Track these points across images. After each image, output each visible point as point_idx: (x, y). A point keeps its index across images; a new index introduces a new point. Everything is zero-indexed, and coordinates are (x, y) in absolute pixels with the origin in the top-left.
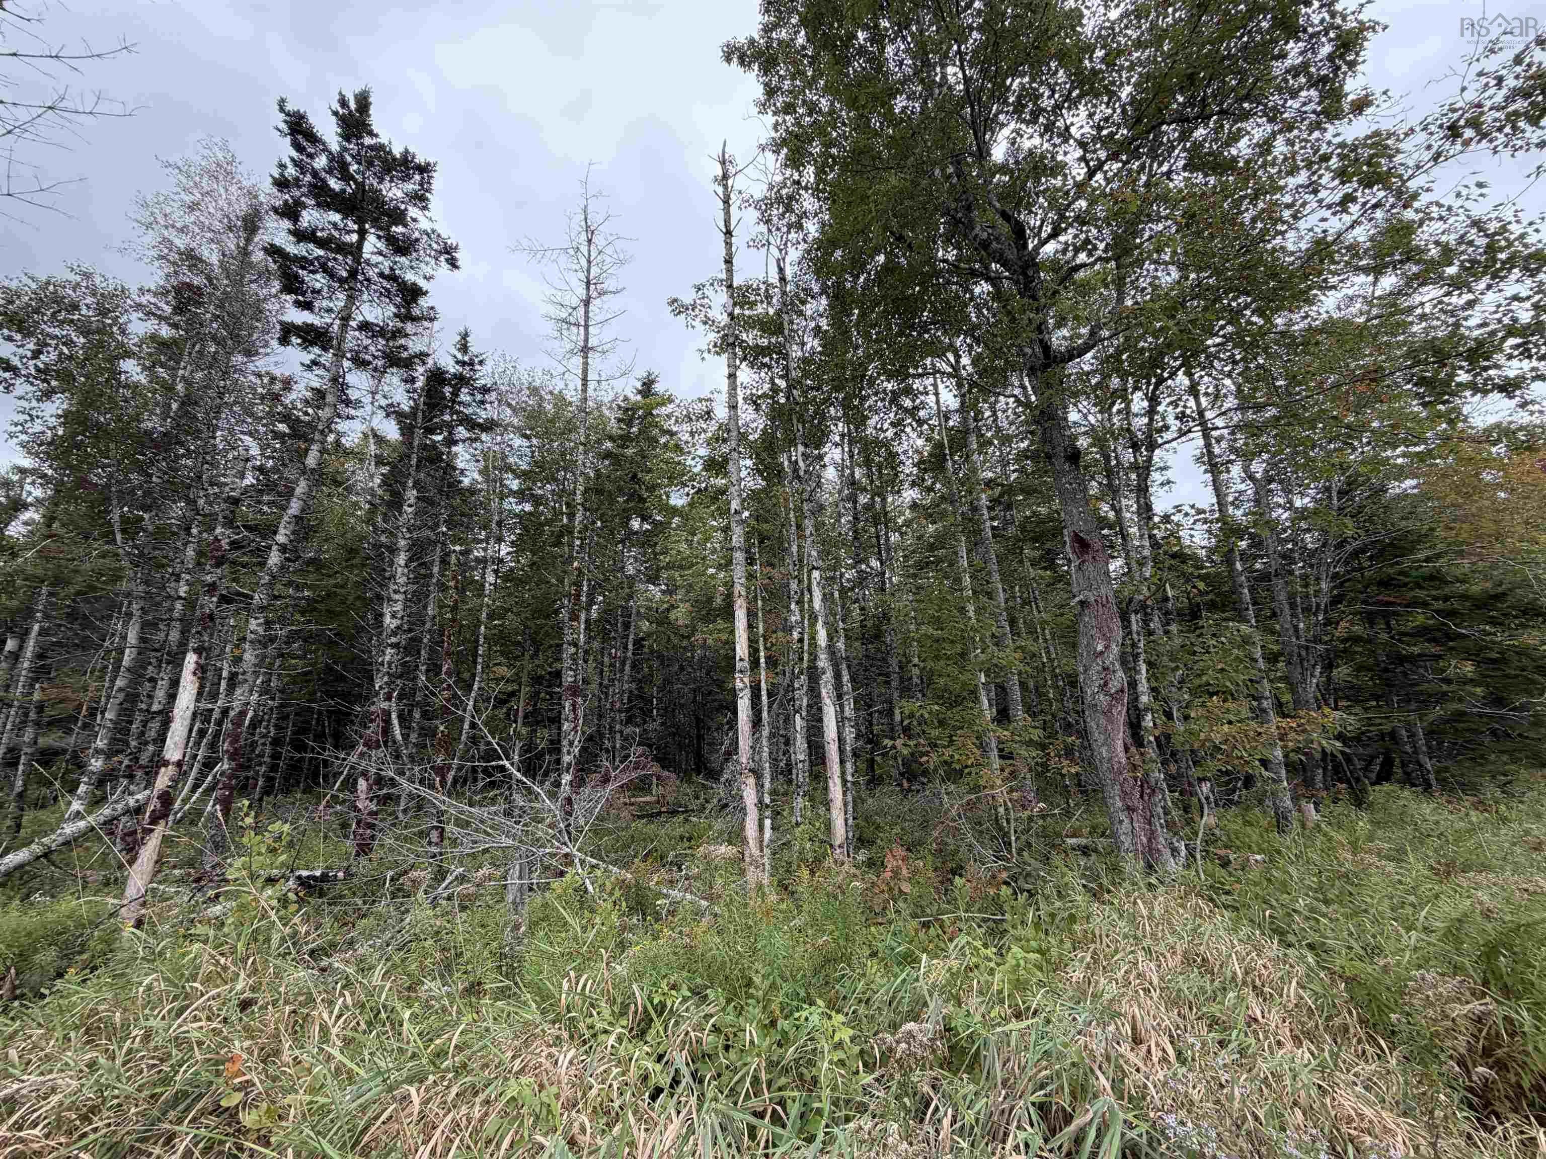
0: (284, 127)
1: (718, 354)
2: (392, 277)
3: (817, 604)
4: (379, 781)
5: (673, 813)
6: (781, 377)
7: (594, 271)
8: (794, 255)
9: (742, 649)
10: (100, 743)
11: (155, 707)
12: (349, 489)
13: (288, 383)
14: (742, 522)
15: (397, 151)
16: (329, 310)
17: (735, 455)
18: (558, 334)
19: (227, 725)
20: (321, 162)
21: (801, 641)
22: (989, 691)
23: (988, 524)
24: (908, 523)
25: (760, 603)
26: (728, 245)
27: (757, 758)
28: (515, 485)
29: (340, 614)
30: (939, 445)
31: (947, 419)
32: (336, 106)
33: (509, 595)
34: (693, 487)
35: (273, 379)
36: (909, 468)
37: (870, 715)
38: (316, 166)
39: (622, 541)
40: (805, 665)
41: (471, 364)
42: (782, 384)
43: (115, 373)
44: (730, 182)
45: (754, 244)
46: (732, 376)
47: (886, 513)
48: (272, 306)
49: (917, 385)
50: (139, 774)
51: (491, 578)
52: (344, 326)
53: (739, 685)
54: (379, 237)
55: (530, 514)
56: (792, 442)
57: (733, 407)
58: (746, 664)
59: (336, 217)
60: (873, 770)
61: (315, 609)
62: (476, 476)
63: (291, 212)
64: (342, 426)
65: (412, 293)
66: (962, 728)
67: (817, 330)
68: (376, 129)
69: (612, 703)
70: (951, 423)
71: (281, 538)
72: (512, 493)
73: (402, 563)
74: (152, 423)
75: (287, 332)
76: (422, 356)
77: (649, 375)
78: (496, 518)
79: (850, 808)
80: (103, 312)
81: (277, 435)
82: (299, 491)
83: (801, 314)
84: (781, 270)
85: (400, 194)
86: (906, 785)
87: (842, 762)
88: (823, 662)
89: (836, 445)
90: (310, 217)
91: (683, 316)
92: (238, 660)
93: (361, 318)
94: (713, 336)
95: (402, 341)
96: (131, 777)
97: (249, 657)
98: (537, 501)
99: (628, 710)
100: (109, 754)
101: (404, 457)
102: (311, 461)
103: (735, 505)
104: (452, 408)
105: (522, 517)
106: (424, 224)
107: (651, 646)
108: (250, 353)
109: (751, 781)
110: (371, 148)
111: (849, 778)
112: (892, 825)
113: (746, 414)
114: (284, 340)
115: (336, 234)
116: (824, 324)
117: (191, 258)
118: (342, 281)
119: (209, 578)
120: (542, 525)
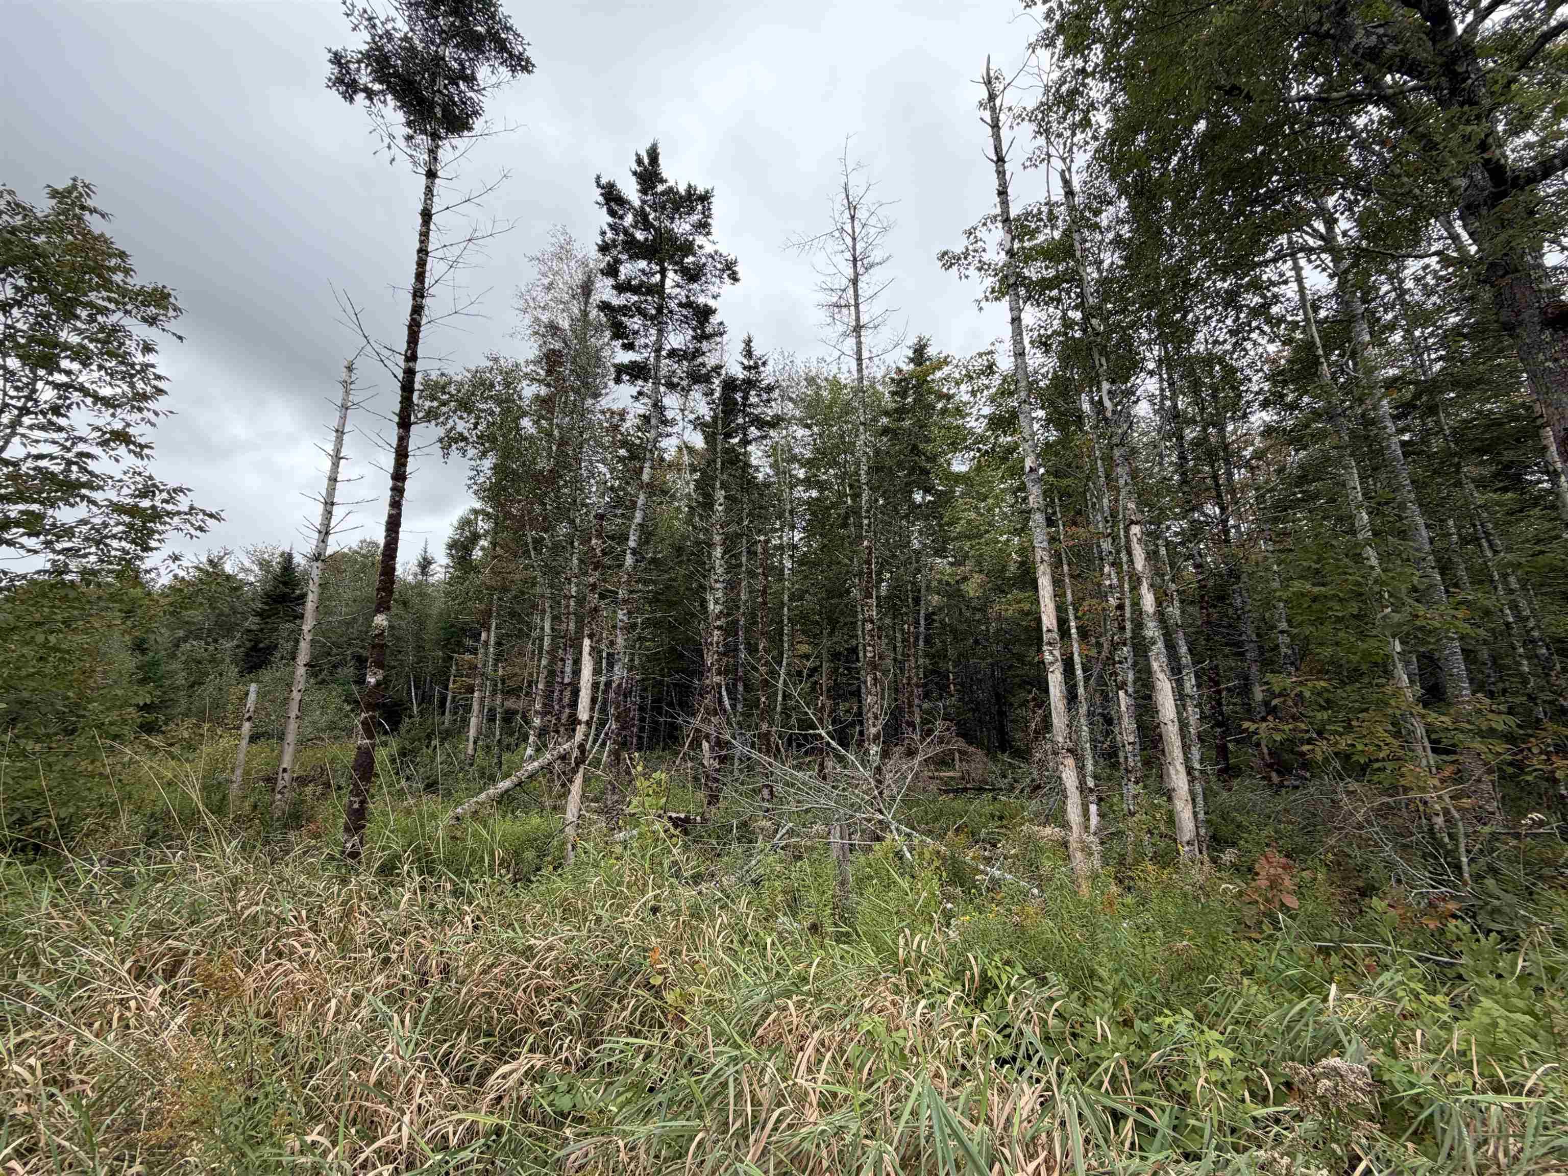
0: (601, 199)
1: (997, 299)
2: (688, 305)
3: (1140, 563)
4: (720, 744)
5: (980, 790)
6: (1076, 308)
7: (860, 246)
8: (1081, 159)
9: (1049, 620)
10: (538, 707)
11: (567, 680)
12: (673, 497)
13: (622, 415)
14: (1040, 479)
15: (682, 190)
16: (646, 346)
17: (1026, 407)
18: (829, 320)
19: (612, 695)
20: (629, 219)
21: (1121, 607)
22: (1407, 663)
23: (1394, 440)
24: (1259, 455)
25: (1066, 568)
26: (1001, 173)
27: (1074, 736)
28: (801, 474)
29: (675, 603)
30: (1309, 345)
31: (1316, 309)
32: (635, 166)
33: (806, 577)
34: (979, 450)
35: (613, 413)
36: (1257, 383)
37: (1219, 692)
38: (626, 224)
39: (907, 516)
40: (1128, 634)
41: (756, 367)
42: (1077, 315)
43: (518, 429)
44: (998, 102)
45: (1032, 163)
46: (1016, 321)
47: (1226, 447)
48: (606, 353)
49: (1269, 274)
50: (562, 729)
51: (788, 564)
52: (658, 358)
53: (1048, 657)
54: (676, 272)
55: (817, 499)
56: (1095, 382)
57: (1020, 354)
58: (1056, 635)
59: (643, 264)
60: (1226, 759)
61: (658, 600)
62: (768, 470)
63: (612, 271)
64: (664, 443)
65: (705, 313)
66: (1366, 710)
67: (1118, 242)
68: (664, 175)
69: (909, 678)
70: (1323, 314)
71: (632, 544)
72: (800, 482)
73: (719, 555)
74: (543, 464)
75: (621, 370)
76: (717, 369)
77: (921, 339)
78: (788, 507)
79: (1200, 800)
80: (507, 385)
81: (621, 459)
82: (640, 502)
83: (1096, 227)
84: (1067, 183)
85: (688, 227)
86: (1275, 777)
87: (1186, 748)
88: (1152, 630)
89: (1151, 373)
90: (627, 270)
91: (955, 268)
92: (612, 643)
93: (668, 347)
94: (990, 281)
95: (700, 360)
96: (557, 732)
97: (620, 641)
98: (822, 486)
99: (925, 685)
100: (544, 714)
101: (711, 462)
102: (646, 477)
103: (1029, 463)
104: (744, 411)
105: (810, 502)
106: (709, 249)
107: (942, 621)
108: (596, 396)
109: (1070, 762)
110: (663, 193)
111: (1197, 766)
112: (1260, 826)
113: (1036, 359)
114: (618, 380)
115: (645, 279)
116: (1125, 231)
117: (553, 328)
118: (652, 318)
119: (591, 580)
120: (828, 509)
